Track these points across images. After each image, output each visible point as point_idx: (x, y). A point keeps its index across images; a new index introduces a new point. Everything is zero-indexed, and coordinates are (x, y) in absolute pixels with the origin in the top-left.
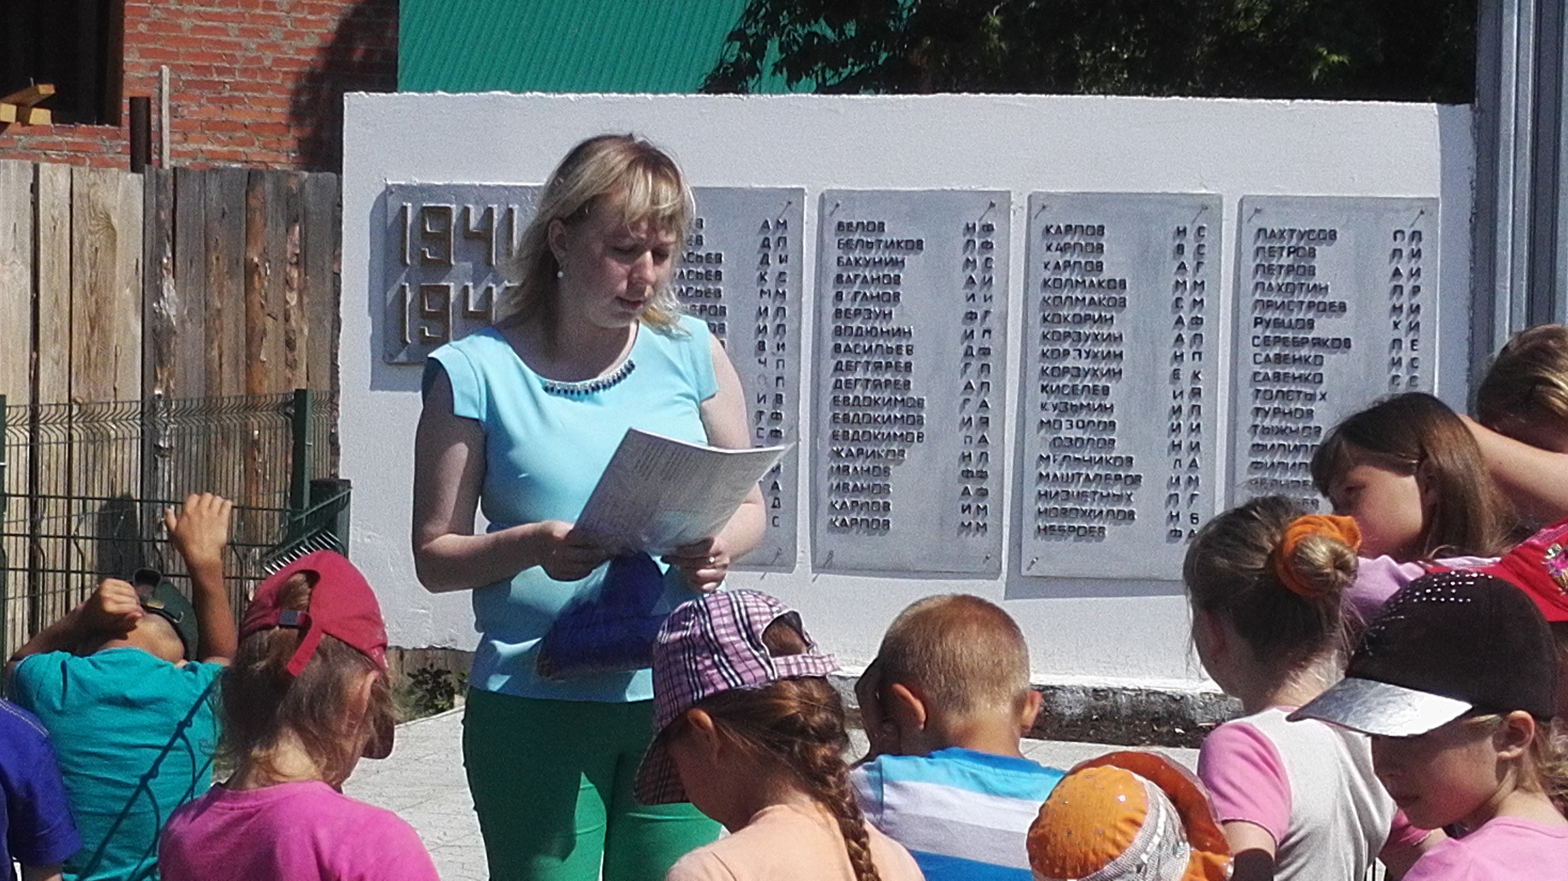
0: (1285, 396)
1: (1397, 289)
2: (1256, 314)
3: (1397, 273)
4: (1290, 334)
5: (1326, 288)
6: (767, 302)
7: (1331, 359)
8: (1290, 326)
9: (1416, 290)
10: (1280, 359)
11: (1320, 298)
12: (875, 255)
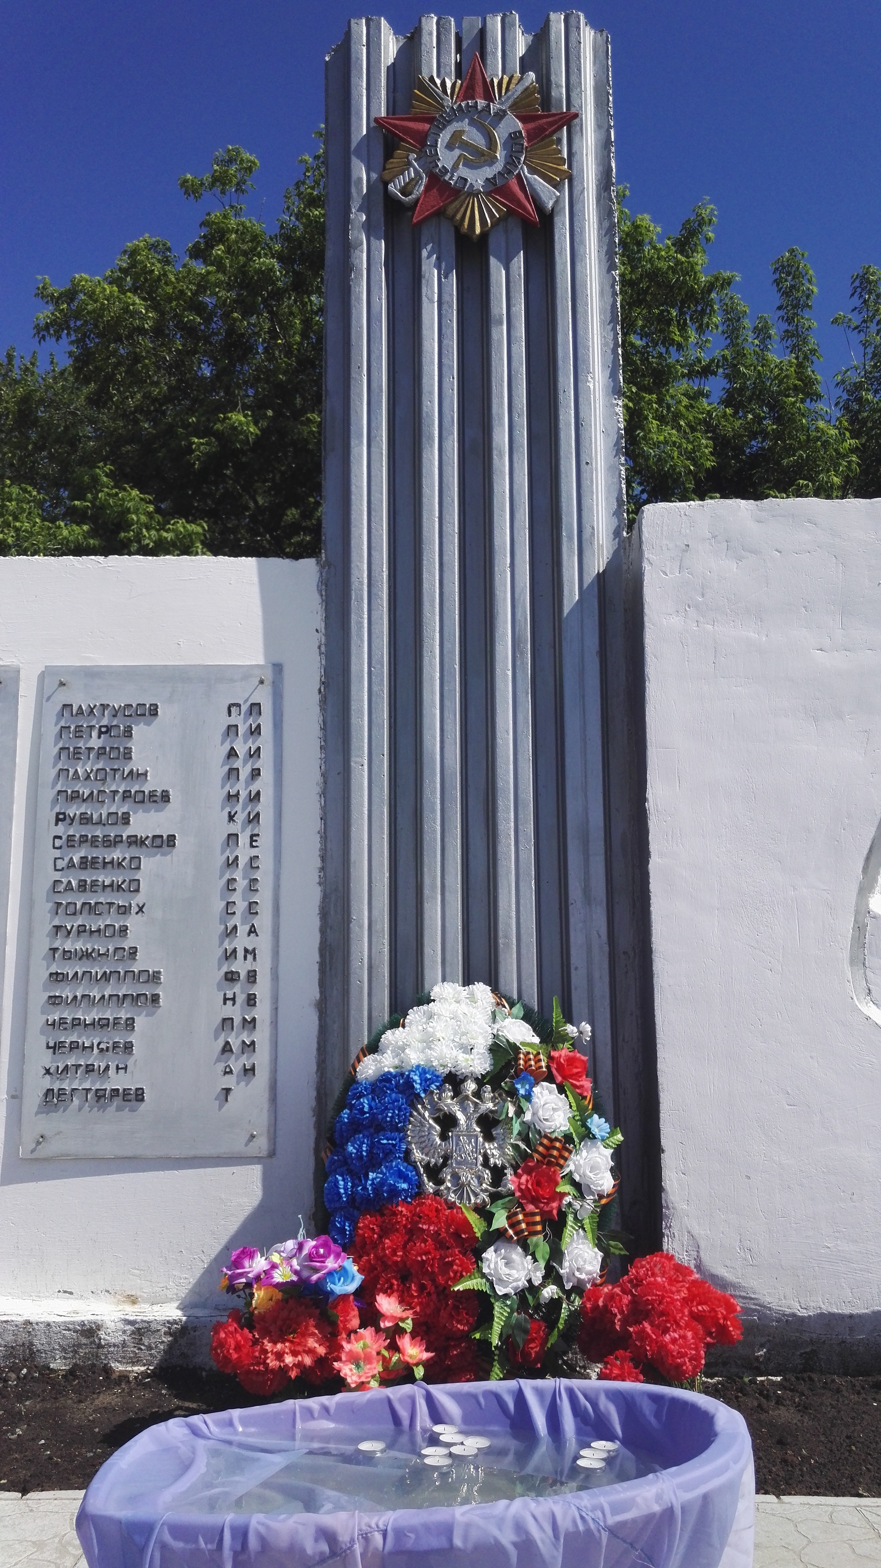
0: (92, 909)
1: (233, 773)
2: (59, 808)
3: (232, 753)
5: (145, 774)
7: (150, 861)
8: (100, 822)
10: (85, 863)
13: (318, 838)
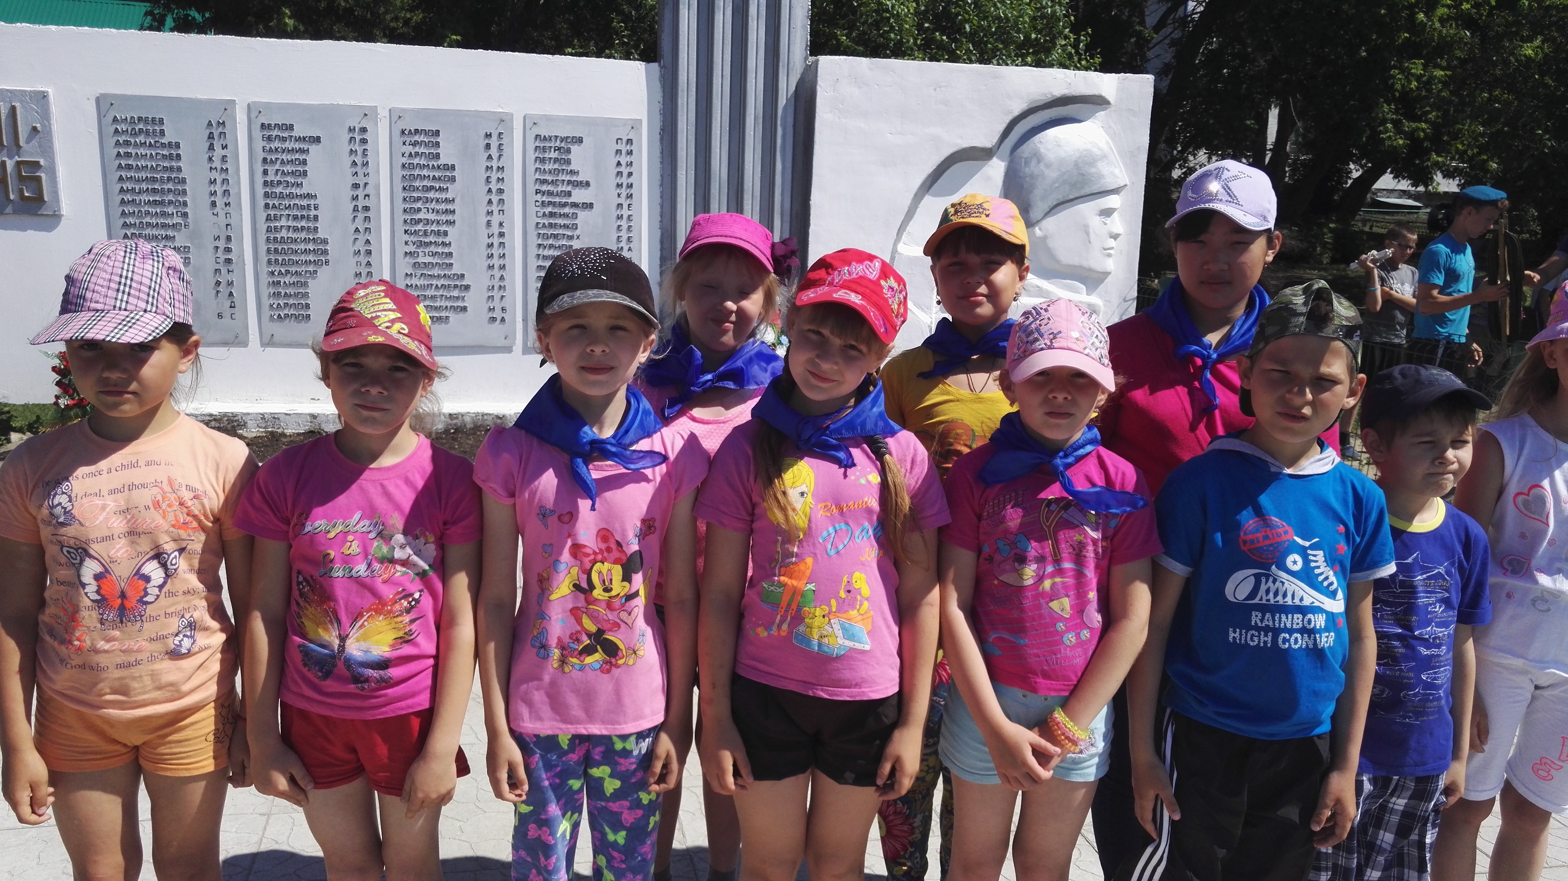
0: (555, 236)
1: (619, 174)
2: (537, 187)
3: (619, 164)
4: (557, 200)
5: (578, 172)
6: (214, 175)
7: (582, 214)
8: (557, 195)
9: (630, 174)
10: (552, 215)
11: (574, 178)
12: (288, 145)
13: (659, 207)
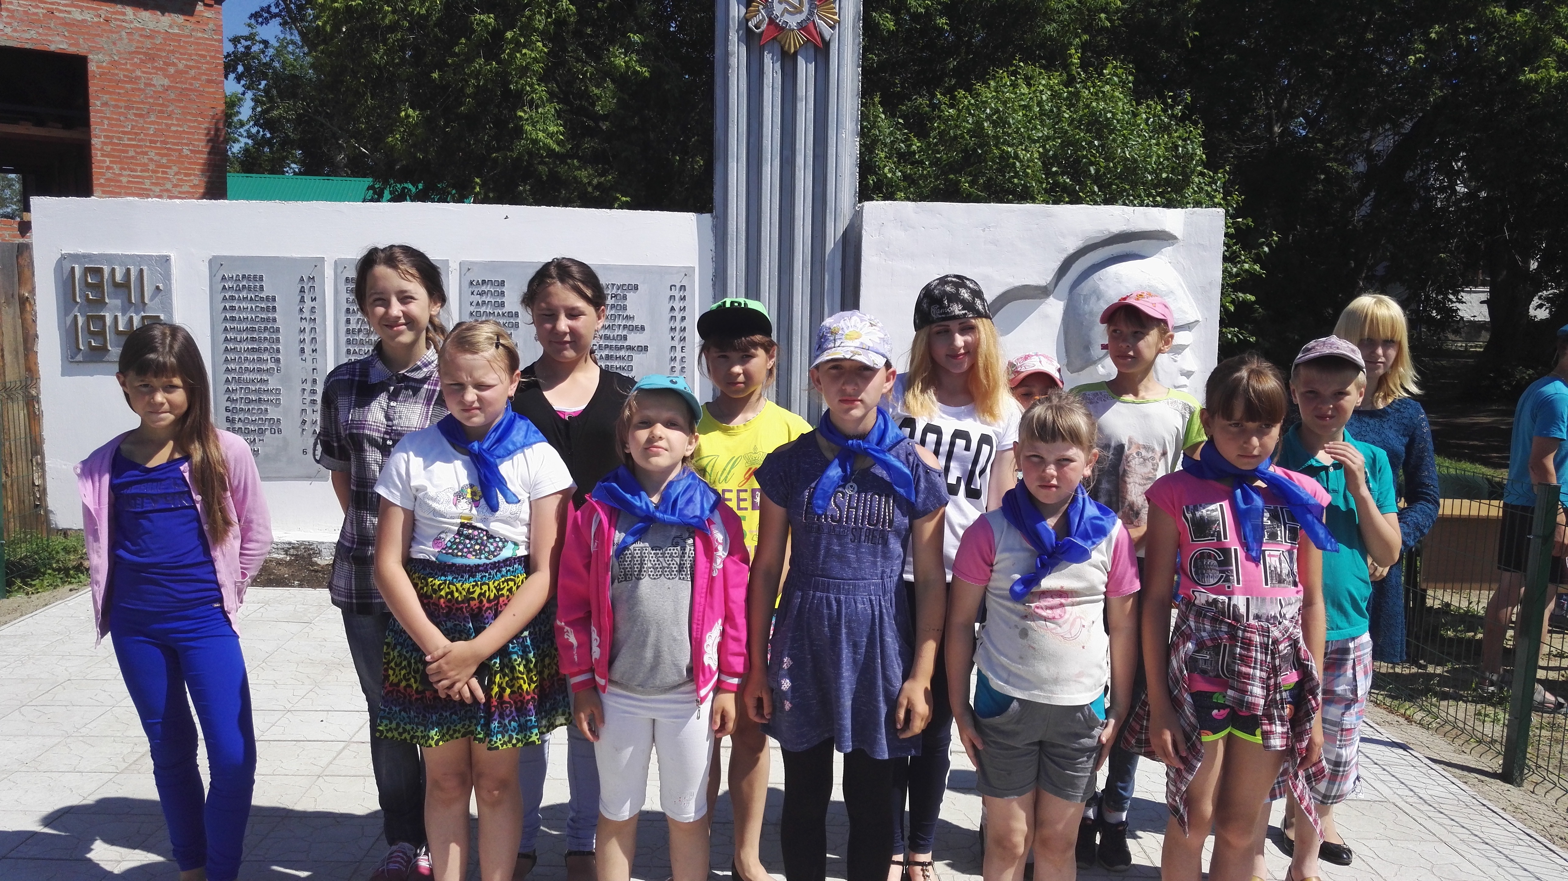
1: (673, 318)
3: (673, 309)
4: (614, 343)
5: (633, 317)
6: (305, 324)
7: (637, 357)
8: (614, 339)
9: (683, 318)
10: (608, 358)
11: (630, 323)
